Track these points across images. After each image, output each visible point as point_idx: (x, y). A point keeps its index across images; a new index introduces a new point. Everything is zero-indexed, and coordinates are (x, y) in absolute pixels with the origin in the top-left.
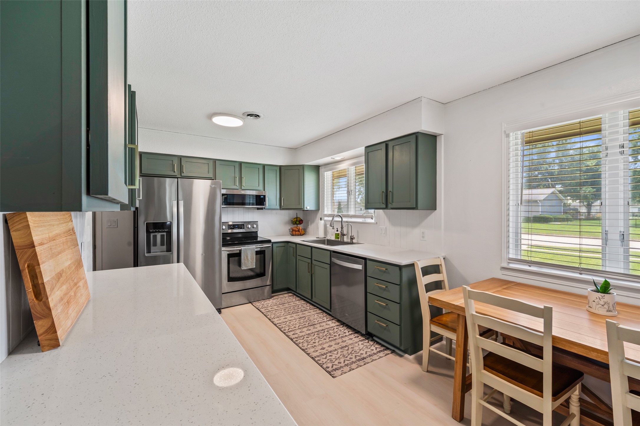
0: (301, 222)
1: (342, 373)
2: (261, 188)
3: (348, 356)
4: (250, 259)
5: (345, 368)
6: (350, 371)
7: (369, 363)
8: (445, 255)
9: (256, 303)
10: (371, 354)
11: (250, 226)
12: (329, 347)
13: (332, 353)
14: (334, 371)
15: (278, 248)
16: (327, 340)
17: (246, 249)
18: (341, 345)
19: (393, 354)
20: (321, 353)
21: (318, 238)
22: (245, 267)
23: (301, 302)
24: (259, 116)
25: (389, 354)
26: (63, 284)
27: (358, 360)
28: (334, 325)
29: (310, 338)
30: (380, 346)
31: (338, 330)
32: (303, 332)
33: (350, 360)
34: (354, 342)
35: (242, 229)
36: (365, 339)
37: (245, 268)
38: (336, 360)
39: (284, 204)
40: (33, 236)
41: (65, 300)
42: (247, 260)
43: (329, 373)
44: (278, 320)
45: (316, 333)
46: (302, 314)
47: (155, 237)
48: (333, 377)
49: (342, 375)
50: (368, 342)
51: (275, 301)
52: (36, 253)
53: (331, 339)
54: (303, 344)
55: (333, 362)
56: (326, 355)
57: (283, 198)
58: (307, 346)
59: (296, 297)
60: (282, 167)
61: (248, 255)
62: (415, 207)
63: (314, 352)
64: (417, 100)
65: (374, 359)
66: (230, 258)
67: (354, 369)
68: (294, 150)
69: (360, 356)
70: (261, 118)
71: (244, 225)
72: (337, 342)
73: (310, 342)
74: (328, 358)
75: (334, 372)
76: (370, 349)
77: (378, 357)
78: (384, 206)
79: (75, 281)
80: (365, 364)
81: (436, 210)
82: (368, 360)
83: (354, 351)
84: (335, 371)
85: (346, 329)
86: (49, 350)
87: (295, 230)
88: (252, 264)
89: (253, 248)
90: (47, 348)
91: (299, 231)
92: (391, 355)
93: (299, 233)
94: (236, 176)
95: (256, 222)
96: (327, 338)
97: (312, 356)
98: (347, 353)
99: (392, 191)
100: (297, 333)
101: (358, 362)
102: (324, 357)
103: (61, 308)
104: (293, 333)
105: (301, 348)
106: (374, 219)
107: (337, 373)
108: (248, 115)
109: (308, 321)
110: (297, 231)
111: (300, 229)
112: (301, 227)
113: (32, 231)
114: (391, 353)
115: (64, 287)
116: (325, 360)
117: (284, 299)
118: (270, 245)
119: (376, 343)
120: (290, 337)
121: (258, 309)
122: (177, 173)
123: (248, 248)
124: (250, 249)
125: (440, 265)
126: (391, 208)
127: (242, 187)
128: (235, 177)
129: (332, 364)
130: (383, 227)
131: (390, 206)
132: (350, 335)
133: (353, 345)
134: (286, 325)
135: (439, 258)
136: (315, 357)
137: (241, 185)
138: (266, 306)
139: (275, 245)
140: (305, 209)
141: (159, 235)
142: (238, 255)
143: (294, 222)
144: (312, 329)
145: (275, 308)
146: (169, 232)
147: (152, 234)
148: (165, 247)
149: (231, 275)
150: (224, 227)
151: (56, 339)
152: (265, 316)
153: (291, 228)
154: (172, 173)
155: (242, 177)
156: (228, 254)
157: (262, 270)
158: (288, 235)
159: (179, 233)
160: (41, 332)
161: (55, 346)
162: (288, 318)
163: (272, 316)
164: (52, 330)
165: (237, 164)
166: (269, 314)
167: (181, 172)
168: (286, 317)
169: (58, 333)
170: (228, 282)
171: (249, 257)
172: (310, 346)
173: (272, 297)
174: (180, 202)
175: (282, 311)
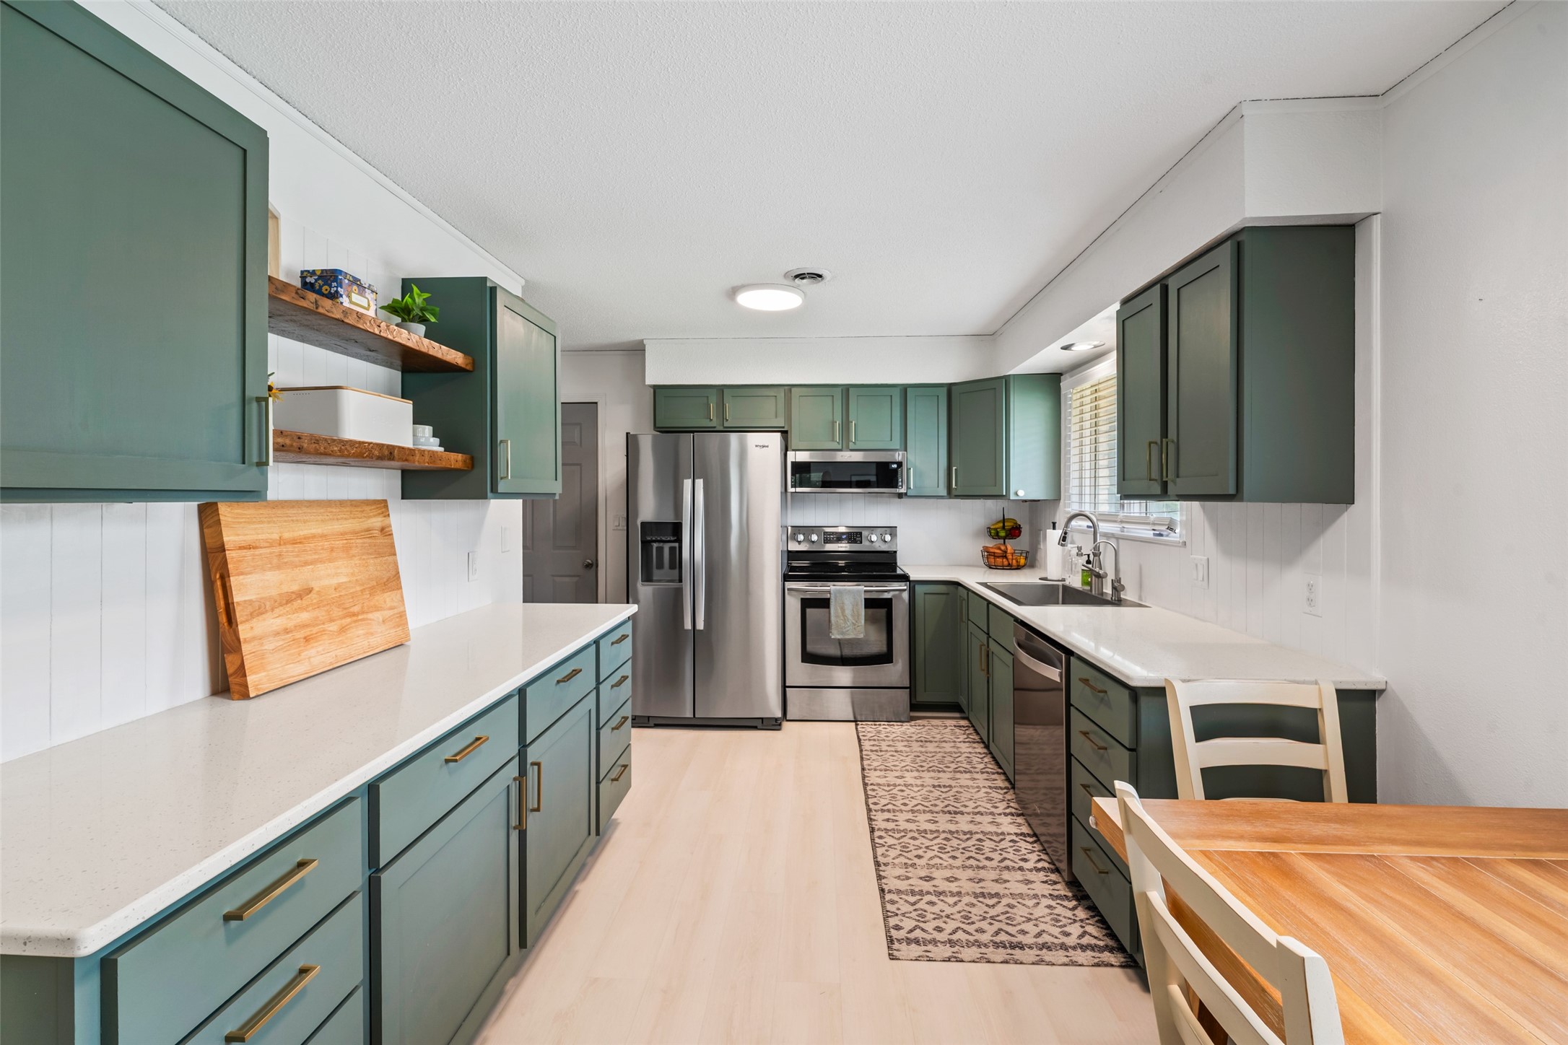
0: (1014, 532)
1: (919, 957)
2: (896, 443)
3: (977, 923)
4: (850, 617)
5: (943, 948)
6: (949, 961)
7: (1021, 963)
8: (1385, 679)
9: (866, 724)
10: (1050, 944)
11: (874, 538)
12: (948, 879)
13: (941, 897)
14: (905, 943)
15: (928, 596)
16: (958, 863)
17: (840, 592)
18: (982, 888)
19: (1129, 971)
20: (913, 888)
21: (1045, 579)
22: (838, 634)
23: (975, 748)
24: (820, 276)
25: (1112, 965)
26: (300, 609)
27: (996, 943)
28: (1013, 829)
29: (917, 843)
30: (1104, 932)
31: (1012, 847)
32: (915, 821)
33: (972, 935)
34: (1029, 892)
35: (856, 543)
36: (1074, 896)
37: (839, 637)
38: (934, 919)
39: (959, 484)
40: (224, 536)
41: (298, 635)
42: (842, 618)
43: (891, 941)
44: (879, 777)
45: (943, 836)
46: (951, 779)
47: (660, 550)
48: (889, 954)
49: (916, 960)
50: (1074, 909)
51: (912, 730)
52: (226, 560)
53: (972, 862)
54: (887, 851)
55: (923, 920)
56: (920, 897)
57: (954, 468)
58: (894, 859)
59: (973, 732)
60: (953, 388)
61: (846, 607)
62: (1232, 491)
63: (898, 878)
64: (1231, 118)
65: (1047, 958)
66: (808, 610)
67: (962, 961)
68: (988, 338)
69: (1013, 936)
70: (828, 279)
71: (861, 533)
72: (980, 877)
73: (911, 851)
74: (921, 905)
75: (904, 946)
76: (1060, 930)
77: (1066, 960)
78: (1157, 489)
79: (354, 610)
80: (1006, 962)
81: (1353, 503)
82: (1030, 955)
83: (1008, 915)
84: (908, 944)
85: (1039, 851)
86: (239, 699)
87: (994, 553)
88: (855, 629)
89: (858, 591)
90: (237, 696)
91: (1006, 557)
92: (1118, 971)
93: (1006, 563)
94: (835, 420)
95: (892, 530)
96: (961, 858)
97: (884, 886)
98: (981, 913)
99: (1176, 440)
100: (897, 821)
101: (992, 947)
102: (912, 899)
103: (278, 645)
104: (887, 815)
105: (875, 857)
106: (1180, 531)
107: (905, 950)
108: (796, 277)
109: (952, 798)
110: (998, 557)
111: (1009, 552)
112: (1011, 545)
113: (223, 529)
114: (1121, 966)
115: (302, 616)
116: (906, 908)
117: (938, 731)
118: (905, 588)
119: (1097, 918)
120: (873, 823)
121: (859, 740)
122: (715, 423)
123: (845, 590)
124: (850, 591)
125: (1320, 709)
126: (1178, 496)
127: (851, 444)
128: (834, 422)
129: (917, 923)
130: (1200, 557)
131: (1171, 489)
132: (1034, 872)
133: (1020, 900)
134: (890, 792)
135: (1316, 683)
136: (890, 892)
137: (848, 440)
138: (882, 736)
139: (919, 589)
140: (1012, 497)
141: (666, 547)
142: (824, 603)
143: (993, 533)
144: (944, 823)
145: (900, 746)
146: (679, 540)
147: (655, 545)
148: (677, 571)
149: (810, 648)
150: (814, 538)
151: (246, 687)
152: (862, 758)
153: (986, 549)
154: (706, 423)
155: (850, 420)
156: (802, 599)
157: (884, 649)
158: (981, 567)
159: (695, 545)
160: (230, 670)
161: (245, 696)
162: (909, 777)
163: (875, 764)
164: (241, 671)
165: (838, 392)
166: (873, 756)
167: (724, 419)
168: (907, 774)
169: (249, 679)
170: (802, 662)
171: (848, 612)
172: (903, 860)
173: (912, 719)
174: (697, 481)
175: (908, 759)
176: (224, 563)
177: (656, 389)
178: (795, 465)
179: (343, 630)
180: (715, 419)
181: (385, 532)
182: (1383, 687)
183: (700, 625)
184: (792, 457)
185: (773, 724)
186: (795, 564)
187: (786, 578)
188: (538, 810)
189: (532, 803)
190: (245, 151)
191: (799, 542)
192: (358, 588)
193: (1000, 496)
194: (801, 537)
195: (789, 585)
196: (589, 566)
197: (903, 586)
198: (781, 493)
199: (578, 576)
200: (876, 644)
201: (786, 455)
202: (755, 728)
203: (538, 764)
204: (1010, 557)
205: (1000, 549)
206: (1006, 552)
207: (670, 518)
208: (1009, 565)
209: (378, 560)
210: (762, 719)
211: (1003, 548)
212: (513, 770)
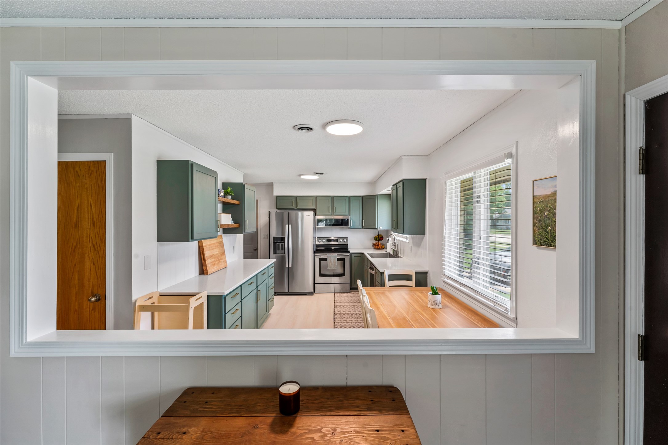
0: (381, 239)
2: (347, 213)
3: (354, 327)
9: (337, 294)
11: (342, 241)
12: (350, 321)
13: (347, 323)
15: (356, 257)
17: (330, 256)
18: (357, 322)
20: (341, 322)
21: (386, 252)
24: (323, 173)
26: (213, 258)
29: (344, 315)
32: (345, 312)
35: (336, 242)
37: (330, 269)
38: (345, 326)
39: (365, 225)
40: (203, 244)
41: (213, 263)
42: (331, 264)
44: (338, 304)
45: (351, 314)
47: (279, 245)
51: (350, 294)
53: (356, 318)
54: (337, 317)
57: (364, 220)
60: (364, 197)
61: (332, 260)
62: (402, 233)
63: (338, 321)
66: (321, 262)
68: (373, 183)
70: (325, 174)
71: (338, 239)
72: (357, 320)
74: (343, 324)
79: (219, 259)
81: (425, 235)
86: (205, 275)
88: (334, 266)
89: (335, 256)
91: (378, 246)
93: (378, 247)
95: (346, 238)
96: (354, 317)
98: (355, 325)
99: (397, 220)
100: (341, 312)
102: (341, 324)
103: (211, 265)
104: (339, 311)
105: (334, 318)
106: (408, 239)
108: (317, 173)
112: (380, 242)
115: (213, 260)
120: (335, 312)
121: (335, 297)
122: (294, 207)
124: (333, 256)
128: (329, 207)
134: (341, 307)
136: (336, 323)
137: (334, 212)
138: (341, 296)
139: (353, 255)
140: (379, 229)
141: (280, 244)
142: (325, 260)
143: (376, 239)
144: (352, 312)
145: (345, 298)
146: (284, 242)
147: (277, 243)
148: (283, 251)
149: (322, 272)
150: (324, 241)
151: (207, 273)
152: (335, 300)
153: (373, 243)
154: (291, 207)
155: (334, 206)
156: (320, 259)
157: (343, 272)
158: (372, 249)
159: (289, 243)
160: (204, 270)
161: (207, 274)
162: (346, 304)
163: (338, 302)
164: (207, 269)
165: (330, 198)
166: (338, 300)
167: (297, 206)
168: (346, 303)
169: (208, 271)
170: (320, 276)
171: (332, 262)
172: (340, 318)
173: (350, 292)
174: (289, 225)
175: (347, 301)
176: (203, 249)
177: (277, 197)
178: (318, 219)
179: (218, 263)
180: (294, 206)
181: (222, 242)
182: (427, 271)
183: (290, 266)
184: (317, 217)
185: (311, 294)
186: (319, 248)
187: (315, 252)
188: (260, 300)
189: (259, 299)
190: (216, 178)
191: (319, 242)
192: (219, 254)
193: (376, 229)
194: (320, 240)
195: (316, 254)
196: (255, 250)
197: (348, 254)
198: (314, 228)
199: (252, 253)
200: (340, 271)
201: (315, 217)
202: (306, 295)
203: (260, 291)
204: (379, 246)
205: (377, 243)
206: (378, 244)
207: (280, 236)
208: (379, 248)
209: (222, 248)
210: (308, 292)
211: (378, 243)
212: (255, 290)
